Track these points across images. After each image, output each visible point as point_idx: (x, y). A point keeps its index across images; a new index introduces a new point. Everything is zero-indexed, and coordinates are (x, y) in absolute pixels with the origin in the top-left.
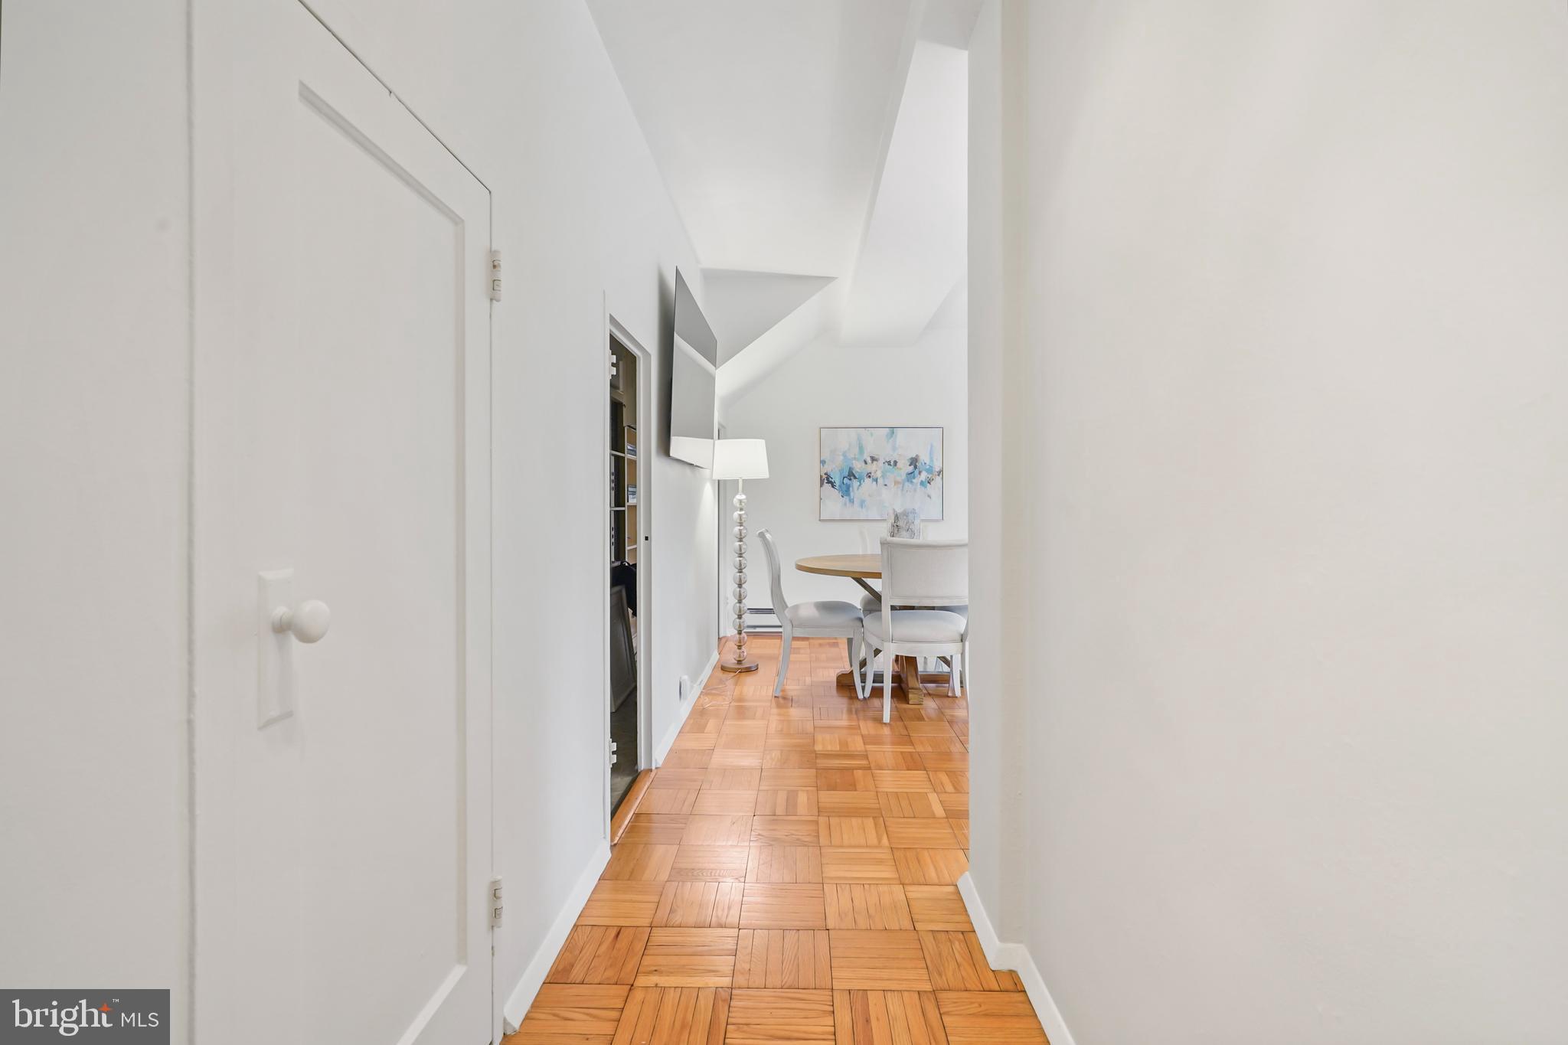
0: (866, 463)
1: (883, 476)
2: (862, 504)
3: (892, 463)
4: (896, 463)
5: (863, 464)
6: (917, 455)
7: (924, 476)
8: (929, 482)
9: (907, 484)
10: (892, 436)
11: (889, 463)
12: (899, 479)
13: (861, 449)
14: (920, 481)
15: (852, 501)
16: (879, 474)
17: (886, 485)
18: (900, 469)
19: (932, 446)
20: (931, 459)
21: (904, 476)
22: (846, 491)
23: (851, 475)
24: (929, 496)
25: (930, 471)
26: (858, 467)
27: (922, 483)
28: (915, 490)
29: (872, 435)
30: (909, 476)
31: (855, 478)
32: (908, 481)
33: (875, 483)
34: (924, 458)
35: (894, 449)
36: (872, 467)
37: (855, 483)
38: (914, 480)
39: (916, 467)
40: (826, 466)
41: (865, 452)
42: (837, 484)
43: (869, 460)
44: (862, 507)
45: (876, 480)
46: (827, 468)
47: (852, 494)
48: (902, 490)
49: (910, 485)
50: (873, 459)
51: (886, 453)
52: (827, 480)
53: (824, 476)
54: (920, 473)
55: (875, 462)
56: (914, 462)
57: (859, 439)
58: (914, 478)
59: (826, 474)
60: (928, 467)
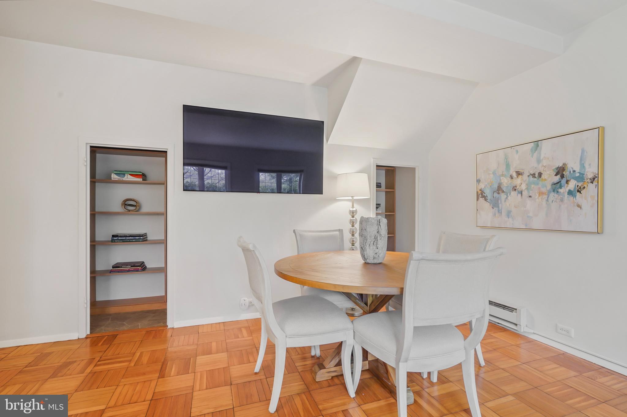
0: (512, 177)
1: (528, 189)
2: (509, 214)
3: (537, 175)
4: (540, 175)
5: (510, 179)
6: (564, 164)
7: (572, 185)
8: (578, 191)
9: (552, 194)
10: (536, 149)
11: (533, 175)
12: (544, 190)
13: (508, 166)
14: (567, 190)
15: (500, 212)
16: (524, 187)
17: (530, 197)
18: (545, 180)
19: (583, 151)
20: (582, 166)
21: (549, 187)
22: (495, 204)
23: (499, 189)
24: (579, 206)
25: (581, 178)
26: (505, 181)
27: (570, 193)
28: (562, 200)
29: (517, 152)
30: (554, 186)
31: (503, 192)
32: (554, 191)
33: (520, 195)
34: (573, 165)
35: (539, 161)
36: (518, 181)
37: (503, 196)
38: (560, 190)
39: (562, 176)
40: (481, 184)
41: (511, 168)
42: (489, 197)
43: (514, 175)
44: (509, 218)
45: (521, 193)
46: (482, 186)
47: (500, 205)
48: (547, 200)
49: (556, 195)
50: (519, 174)
51: (531, 166)
52: (481, 195)
53: (479, 192)
54: (567, 182)
55: (520, 176)
56: (560, 171)
57: (506, 158)
58: (561, 187)
59: (480, 190)
60: (578, 175)
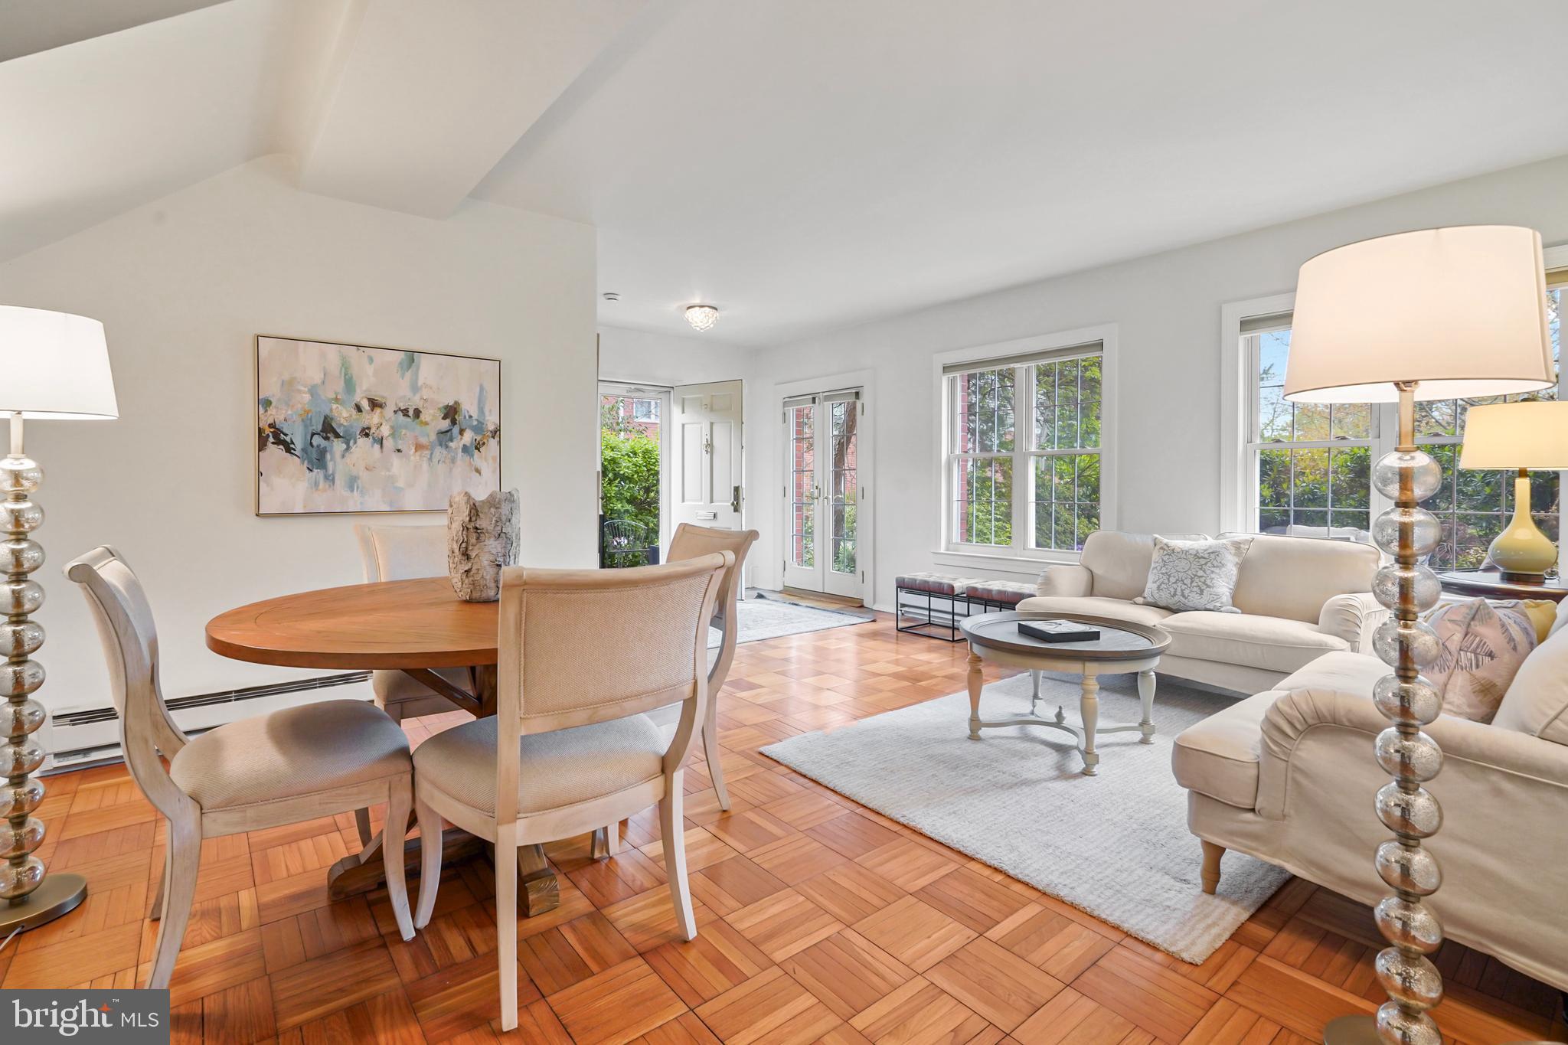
0: (359, 409)
1: (394, 433)
2: (352, 483)
3: (411, 413)
4: (417, 413)
5: (354, 412)
6: (456, 403)
7: (468, 437)
8: (477, 448)
9: (438, 451)
10: (409, 367)
11: (405, 412)
12: (423, 440)
13: (350, 385)
14: (461, 446)
15: (330, 479)
16: (385, 431)
17: (399, 451)
18: (426, 424)
19: (482, 389)
20: (481, 410)
21: (433, 437)
22: (317, 460)
23: (328, 429)
24: (478, 471)
25: (479, 428)
26: (343, 415)
27: (465, 449)
28: (453, 461)
29: (371, 360)
30: (442, 435)
31: (337, 436)
32: (441, 445)
33: (377, 446)
34: (469, 407)
35: (415, 388)
36: (373, 419)
37: (338, 446)
38: (451, 444)
39: (454, 422)
40: (272, 411)
41: (358, 391)
42: (299, 445)
43: (365, 405)
44: (352, 491)
45: (381, 442)
46: (275, 415)
47: (330, 465)
48: (430, 459)
49: (445, 452)
50: (374, 404)
51: (397, 393)
52: (271, 436)
53: (268, 431)
54: (462, 432)
55: (378, 410)
56: (451, 412)
57: (345, 366)
58: (451, 440)
59: (270, 426)
60: (475, 423)
